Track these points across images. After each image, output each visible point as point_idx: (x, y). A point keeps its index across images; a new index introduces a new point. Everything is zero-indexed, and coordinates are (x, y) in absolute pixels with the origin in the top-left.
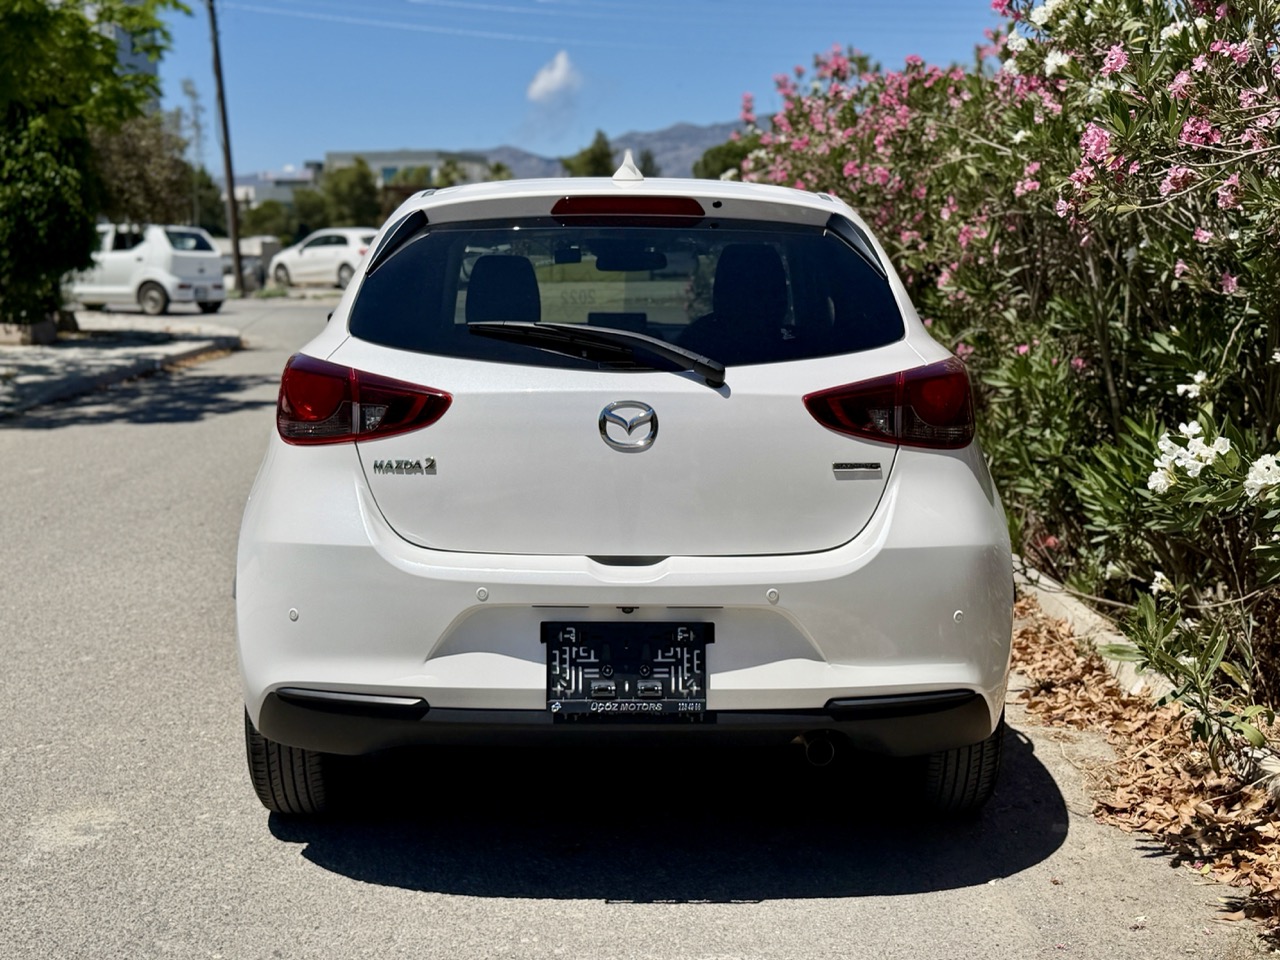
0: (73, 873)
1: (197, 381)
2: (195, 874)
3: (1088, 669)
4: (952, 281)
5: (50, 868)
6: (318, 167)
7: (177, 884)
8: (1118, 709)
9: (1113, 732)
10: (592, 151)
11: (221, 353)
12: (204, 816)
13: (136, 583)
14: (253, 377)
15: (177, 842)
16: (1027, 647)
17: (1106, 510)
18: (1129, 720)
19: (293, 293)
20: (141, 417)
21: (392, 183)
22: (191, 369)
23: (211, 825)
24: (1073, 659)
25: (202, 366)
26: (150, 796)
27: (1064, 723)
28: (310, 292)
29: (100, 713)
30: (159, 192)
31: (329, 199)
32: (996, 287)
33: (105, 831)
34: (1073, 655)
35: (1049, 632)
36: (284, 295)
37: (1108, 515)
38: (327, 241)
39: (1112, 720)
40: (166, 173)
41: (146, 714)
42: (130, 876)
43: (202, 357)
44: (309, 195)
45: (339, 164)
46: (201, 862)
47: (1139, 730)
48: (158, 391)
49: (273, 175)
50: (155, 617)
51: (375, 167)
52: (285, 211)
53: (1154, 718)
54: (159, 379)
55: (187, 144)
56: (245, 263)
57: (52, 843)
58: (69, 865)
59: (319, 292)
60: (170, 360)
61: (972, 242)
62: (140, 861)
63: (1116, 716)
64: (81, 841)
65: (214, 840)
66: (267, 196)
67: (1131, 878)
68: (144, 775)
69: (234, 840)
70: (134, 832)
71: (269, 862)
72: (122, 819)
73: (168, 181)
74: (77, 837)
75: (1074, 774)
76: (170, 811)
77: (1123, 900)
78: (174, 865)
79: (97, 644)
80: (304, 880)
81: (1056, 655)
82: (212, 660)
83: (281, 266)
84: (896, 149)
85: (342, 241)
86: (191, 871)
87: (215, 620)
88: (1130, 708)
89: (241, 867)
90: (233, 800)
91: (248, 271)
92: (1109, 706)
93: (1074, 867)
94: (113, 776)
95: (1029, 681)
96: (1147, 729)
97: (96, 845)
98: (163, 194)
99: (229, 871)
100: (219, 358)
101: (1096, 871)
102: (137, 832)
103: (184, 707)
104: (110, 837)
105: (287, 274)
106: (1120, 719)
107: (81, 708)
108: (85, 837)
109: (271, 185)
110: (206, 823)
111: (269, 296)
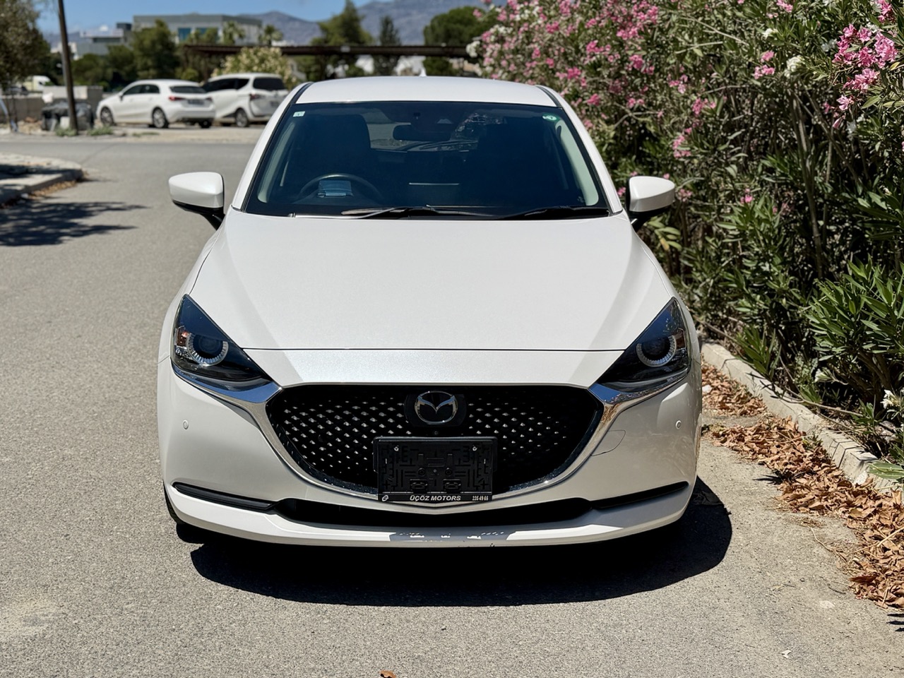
0: (29, 662)
1: (52, 208)
2: (132, 660)
3: (815, 461)
4: (687, 143)
5: (8, 657)
6: (128, 27)
7: (119, 670)
8: (851, 498)
9: (850, 517)
10: (342, 16)
11: (69, 184)
12: (130, 606)
13: (35, 390)
14: (96, 204)
15: (112, 630)
16: (764, 442)
17: (831, 334)
18: (861, 507)
19: (118, 131)
20: (11, 240)
21: (187, 42)
22: (47, 198)
23: (138, 615)
24: (802, 453)
25: (54, 195)
26: (82, 587)
27: (808, 510)
28: (131, 131)
29: (27, 510)
30: (16, 54)
31: (137, 53)
32: (721, 148)
33: (50, 622)
34: (802, 449)
35: (780, 429)
36: (110, 133)
37: (832, 338)
38: (142, 90)
39: (846, 507)
40: (21, 39)
41: (65, 510)
42: (78, 664)
43: (54, 187)
44: (121, 49)
45: (144, 25)
46: (135, 649)
47: (870, 516)
48: (21, 217)
49: (91, 34)
50: (56, 421)
51: (173, 28)
52: (101, 62)
53: (880, 505)
54: (22, 205)
55: (38, 15)
56: (78, 107)
57: (7, 634)
58: (24, 654)
59: (139, 131)
60: (28, 189)
61: (703, 111)
62: (83, 650)
63: (849, 504)
64: (32, 631)
65: (142, 628)
66: (87, 51)
67: (892, 649)
68: (73, 568)
69: (159, 628)
70: (74, 622)
71: (192, 648)
72: (62, 610)
73: (23, 45)
74: (26, 628)
75: (827, 556)
76: (100, 601)
77: (892, 670)
78: (112, 653)
79: (13, 446)
80: (224, 665)
81: (788, 449)
82: (111, 460)
83: (106, 109)
84: (647, 39)
85: (155, 90)
86: (128, 658)
87: (107, 424)
88: (861, 496)
89: (169, 653)
90: (151, 590)
91: (80, 114)
92: (843, 496)
93: (846, 640)
94: (47, 569)
95: (769, 471)
96: (877, 516)
97: (44, 635)
98: (19, 57)
99: (160, 657)
100: (67, 187)
101: (864, 644)
102: (76, 621)
103: (95, 504)
104: (55, 627)
105: (111, 116)
106: (853, 506)
107: (9, 505)
108: (34, 628)
109: (90, 41)
110: (133, 612)
111: (97, 134)
